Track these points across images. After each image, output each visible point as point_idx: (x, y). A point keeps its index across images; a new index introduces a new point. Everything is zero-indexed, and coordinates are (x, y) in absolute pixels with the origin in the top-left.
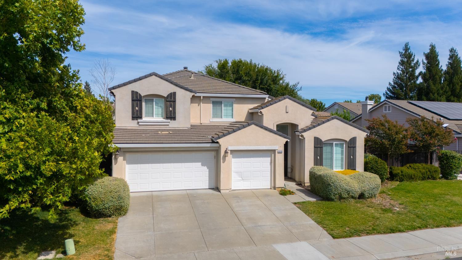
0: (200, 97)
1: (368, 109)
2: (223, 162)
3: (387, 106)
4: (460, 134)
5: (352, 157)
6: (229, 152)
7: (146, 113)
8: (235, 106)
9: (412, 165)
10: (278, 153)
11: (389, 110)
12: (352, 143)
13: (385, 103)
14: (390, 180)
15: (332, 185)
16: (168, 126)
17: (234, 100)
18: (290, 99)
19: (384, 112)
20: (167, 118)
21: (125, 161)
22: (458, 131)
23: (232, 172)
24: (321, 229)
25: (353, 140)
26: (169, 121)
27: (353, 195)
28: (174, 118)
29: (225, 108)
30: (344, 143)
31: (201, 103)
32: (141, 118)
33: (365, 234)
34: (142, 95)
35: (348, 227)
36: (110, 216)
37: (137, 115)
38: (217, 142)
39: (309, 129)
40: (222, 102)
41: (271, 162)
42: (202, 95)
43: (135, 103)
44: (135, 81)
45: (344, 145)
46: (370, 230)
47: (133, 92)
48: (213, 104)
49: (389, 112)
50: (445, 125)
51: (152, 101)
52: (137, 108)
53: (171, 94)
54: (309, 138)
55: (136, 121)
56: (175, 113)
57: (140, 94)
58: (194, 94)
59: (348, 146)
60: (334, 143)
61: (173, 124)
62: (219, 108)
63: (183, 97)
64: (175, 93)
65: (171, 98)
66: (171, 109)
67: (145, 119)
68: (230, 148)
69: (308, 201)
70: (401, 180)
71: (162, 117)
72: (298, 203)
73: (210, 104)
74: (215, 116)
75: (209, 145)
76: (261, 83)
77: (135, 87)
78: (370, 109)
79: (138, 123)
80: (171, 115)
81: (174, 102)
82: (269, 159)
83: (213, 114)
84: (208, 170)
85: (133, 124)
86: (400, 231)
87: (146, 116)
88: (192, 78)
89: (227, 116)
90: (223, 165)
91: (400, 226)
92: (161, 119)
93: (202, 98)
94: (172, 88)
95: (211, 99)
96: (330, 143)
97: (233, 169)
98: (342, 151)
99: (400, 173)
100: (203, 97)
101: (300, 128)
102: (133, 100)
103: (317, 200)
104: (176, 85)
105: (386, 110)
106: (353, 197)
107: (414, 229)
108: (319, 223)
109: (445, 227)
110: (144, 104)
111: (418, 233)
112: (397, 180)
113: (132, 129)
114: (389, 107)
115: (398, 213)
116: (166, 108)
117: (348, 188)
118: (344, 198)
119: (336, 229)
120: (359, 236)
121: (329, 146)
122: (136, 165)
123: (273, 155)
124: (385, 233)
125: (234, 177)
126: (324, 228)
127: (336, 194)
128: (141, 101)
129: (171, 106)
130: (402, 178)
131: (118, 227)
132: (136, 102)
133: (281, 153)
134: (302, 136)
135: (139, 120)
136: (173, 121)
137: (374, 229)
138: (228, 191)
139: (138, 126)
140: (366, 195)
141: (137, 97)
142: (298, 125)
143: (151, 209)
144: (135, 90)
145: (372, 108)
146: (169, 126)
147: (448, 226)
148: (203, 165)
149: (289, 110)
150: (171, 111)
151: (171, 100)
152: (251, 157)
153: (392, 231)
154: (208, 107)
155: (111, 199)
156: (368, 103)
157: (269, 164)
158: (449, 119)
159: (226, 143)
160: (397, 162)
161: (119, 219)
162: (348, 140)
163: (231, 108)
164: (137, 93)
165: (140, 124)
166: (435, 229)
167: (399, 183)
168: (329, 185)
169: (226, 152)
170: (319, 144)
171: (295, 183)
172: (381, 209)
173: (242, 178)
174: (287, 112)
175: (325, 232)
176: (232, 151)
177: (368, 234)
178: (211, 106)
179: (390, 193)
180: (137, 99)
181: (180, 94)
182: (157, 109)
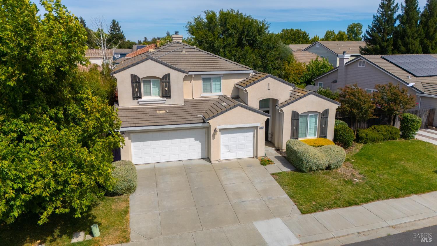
0: (192, 75)
1: (345, 63)
2: (213, 139)
3: (362, 61)
4: (423, 93)
5: (324, 126)
6: (218, 130)
7: (145, 92)
8: (223, 81)
9: (376, 127)
10: (260, 129)
11: (363, 65)
12: (324, 115)
13: (361, 59)
14: (356, 142)
15: (304, 160)
16: (164, 104)
17: (222, 76)
18: (272, 77)
19: (359, 66)
20: (163, 97)
21: (131, 140)
22: (422, 90)
23: (221, 146)
24: (293, 203)
25: (326, 112)
26: (165, 99)
27: (321, 168)
28: (170, 97)
29: (214, 83)
30: (318, 114)
31: (193, 80)
32: (141, 98)
33: (327, 209)
34: (140, 78)
35: (315, 202)
36: (122, 194)
37: (137, 96)
38: (208, 123)
39: (287, 103)
40: (211, 78)
41: (254, 136)
42: (193, 73)
43: (134, 85)
44: (133, 65)
45: (318, 116)
46: (331, 204)
47: (132, 75)
48: (203, 80)
49: (363, 67)
50: (411, 85)
51: (150, 81)
52: (137, 90)
53: (166, 75)
54: (287, 112)
55: (136, 101)
56: (170, 92)
57: (138, 77)
58: (186, 74)
59: (321, 117)
60: (309, 115)
61: (168, 102)
62: (208, 83)
63: (176, 77)
64: (169, 75)
65: (166, 79)
66: (166, 89)
67: (144, 98)
68: (219, 127)
69: (284, 172)
70: (365, 143)
71: (159, 95)
72: (276, 174)
73: (200, 81)
74: (205, 90)
75: (200, 125)
76: (247, 35)
77: (134, 70)
78: (347, 63)
79: (138, 102)
80: (166, 94)
81: (169, 82)
82: (252, 133)
83: (203, 89)
84: (200, 144)
85: (133, 104)
86: (356, 204)
87: (144, 95)
88: (184, 53)
89: (216, 90)
90: (213, 142)
91: (356, 199)
92: (158, 98)
94: (167, 71)
95: (201, 76)
96: (305, 115)
97: (221, 143)
98: (316, 121)
99: (365, 136)
100: (194, 75)
101: (280, 102)
102: (132, 83)
103: (291, 171)
104: (170, 67)
105: (360, 65)
106: (321, 169)
107: (367, 201)
108: (292, 197)
109: (393, 198)
110: (142, 85)
111: (370, 206)
112: (362, 143)
113: (134, 108)
114: (364, 62)
115: (357, 185)
116: (162, 88)
117: (317, 162)
118: (314, 171)
119: (304, 204)
120: (323, 210)
121: (305, 117)
122: (140, 143)
123: (256, 130)
124: (344, 206)
125: (223, 149)
126: (295, 202)
127: (307, 168)
128: (139, 83)
129: (166, 86)
130: (366, 141)
131: (130, 205)
132: (136, 84)
133: (263, 129)
134: (281, 110)
135: (139, 100)
136: (168, 99)
137: (335, 203)
138: (217, 162)
139: (138, 105)
140: (333, 166)
141: (136, 80)
142: (278, 100)
143: (155, 184)
144: (134, 74)
145: (349, 62)
146: (166, 104)
147: (396, 197)
148: (196, 140)
149: (271, 87)
150: (166, 91)
151: (165, 81)
152: (237, 133)
153: (350, 204)
154: (199, 83)
155: (123, 182)
156: (345, 58)
157: (252, 137)
158: (416, 76)
159: (215, 123)
160: (364, 123)
161: (130, 196)
162: (321, 112)
163: (219, 83)
164: (135, 76)
165: (140, 103)
166: (385, 201)
167: (363, 145)
168: (302, 159)
169: (215, 131)
170: (295, 116)
171: (274, 149)
172: (344, 180)
173: (229, 150)
174: (269, 90)
175: (296, 207)
176: (220, 130)
177: (330, 208)
178: (201, 82)
179: (353, 161)
180: (136, 81)
181: (174, 74)
182: (155, 89)
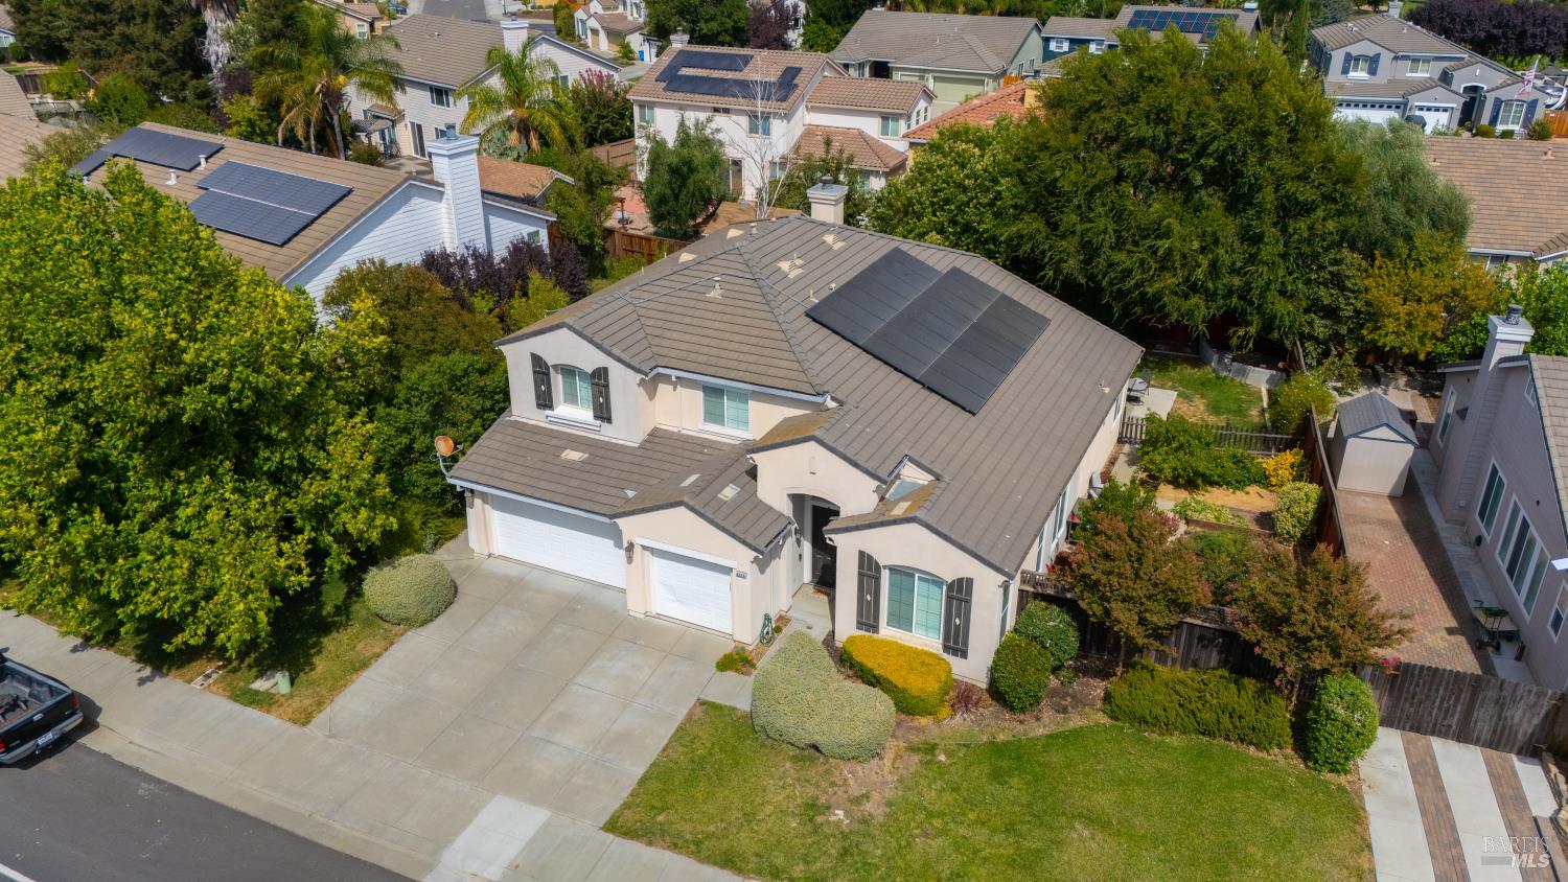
0: (672, 376)
1: (1495, 358)
6: (638, 547)
7: (565, 394)
8: (751, 403)
10: (738, 576)
12: (959, 591)
16: (598, 433)
18: (820, 443)
20: (598, 416)
23: (654, 582)
24: (626, 794)
25: (965, 584)
26: (598, 422)
27: (792, 740)
28: (610, 420)
29: (731, 404)
31: (677, 386)
32: (551, 407)
33: (665, 845)
34: (551, 364)
35: (666, 816)
37: (545, 401)
38: (616, 523)
39: (860, 524)
40: (722, 393)
42: (674, 373)
43: (539, 377)
44: (534, 334)
46: (686, 841)
47: (533, 355)
48: (703, 394)
51: (572, 376)
52: (543, 388)
53: (598, 370)
54: (846, 548)
55: (542, 412)
56: (609, 409)
57: (545, 362)
58: (644, 377)
60: (916, 575)
61: (607, 431)
62: (717, 403)
63: (622, 382)
64: (606, 370)
66: (602, 400)
67: (563, 410)
68: (642, 541)
69: (731, 708)
72: (710, 704)
73: (695, 392)
74: (714, 416)
77: (537, 346)
79: (547, 416)
80: (603, 413)
81: (607, 386)
82: (728, 579)
83: (705, 414)
85: (539, 418)
87: (564, 403)
89: (735, 424)
90: (628, 569)
91: (755, 859)
92: (589, 417)
93: (674, 379)
94: (601, 360)
95: (695, 382)
97: (655, 576)
100: (677, 378)
102: (534, 372)
104: (609, 354)
106: (791, 743)
110: (554, 379)
112: (1108, 713)
113: (538, 426)
115: (816, 828)
116: (596, 397)
119: (638, 810)
120: (650, 844)
121: (901, 575)
122: (508, 515)
124: (706, 860)
125: (659, 591)
126: (632, 795)
128: (548, 374)
129: (600, 394)
131: (386, 654)
132: (541, 375)
134: (833, 540)
135: (548, 412)
136: (607, 425)
137: (698, 842)
139: (547, 421)
141: (540, 366)
144: (537, 353)
146: (603, 434)
150: (601, 404)
151: (599, 378)
152: (689, 565)
154: (695, 397)
157: (728, 587)
159: (630, 529)
161: (407, 633)
162: (948, 580)
163: (742, 407)
164: (540, 358)
165: (551, 418)
169: (631, 544)
172: (814, 798)
173: (677, 597)
174: (812, 474)
175: (616, 806)
176: (644, 548)
177: (675, 847)
178: (700, 395)
179: (942, 758)
180: (541, 370)
181: (617, 373)
182: (584, 390)
